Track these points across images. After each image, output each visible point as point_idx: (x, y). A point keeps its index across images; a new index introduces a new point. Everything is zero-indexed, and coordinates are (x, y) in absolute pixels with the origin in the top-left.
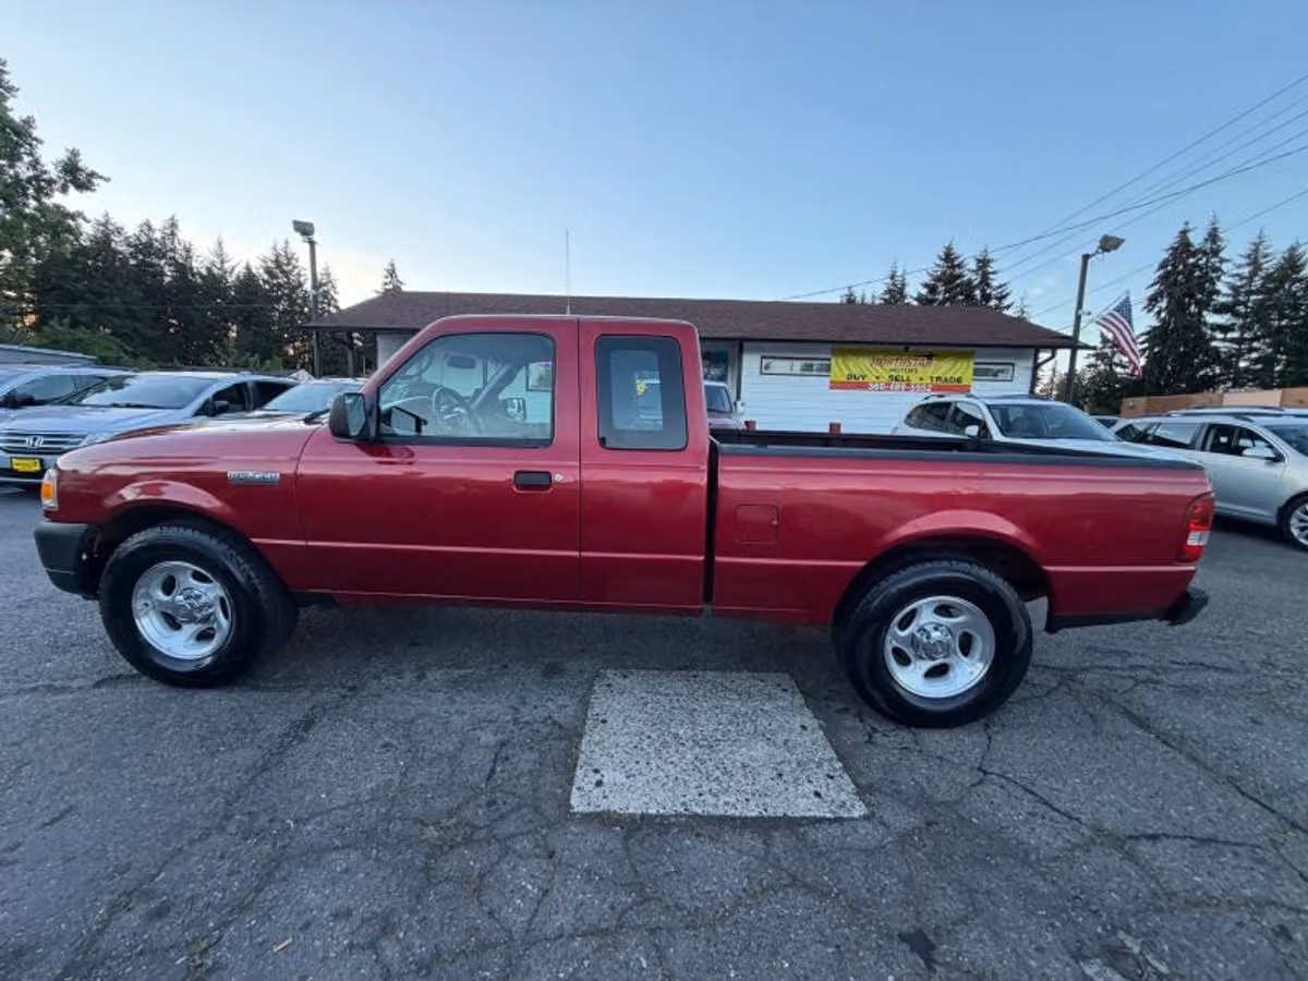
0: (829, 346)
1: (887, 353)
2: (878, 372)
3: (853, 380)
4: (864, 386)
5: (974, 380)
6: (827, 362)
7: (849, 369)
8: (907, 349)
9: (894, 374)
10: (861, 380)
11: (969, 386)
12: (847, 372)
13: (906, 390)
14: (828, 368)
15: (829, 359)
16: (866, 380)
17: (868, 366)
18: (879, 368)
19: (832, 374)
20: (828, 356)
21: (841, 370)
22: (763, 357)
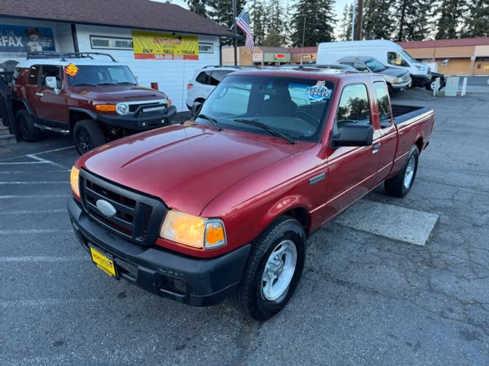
0: (130, 30)
1: (162, 36)
2: (159, 48)
3: (146, 53)
4: (152, 57)
5: (200, 52)
6: (131, 41)
7: (143, 46)
8: (174, 34)
9: (166, 49)
10: (150, 53)
11: (198, 56)
12: (142, 48)
13: (173, 59)
14: (132, 45)
15: (131, 39)
16: (153, 53)
17: (153, 43)
18: (157, 44)
19: (134, 49)
20: (131, 37)
21: (139, 47)
22: (91, 36)
